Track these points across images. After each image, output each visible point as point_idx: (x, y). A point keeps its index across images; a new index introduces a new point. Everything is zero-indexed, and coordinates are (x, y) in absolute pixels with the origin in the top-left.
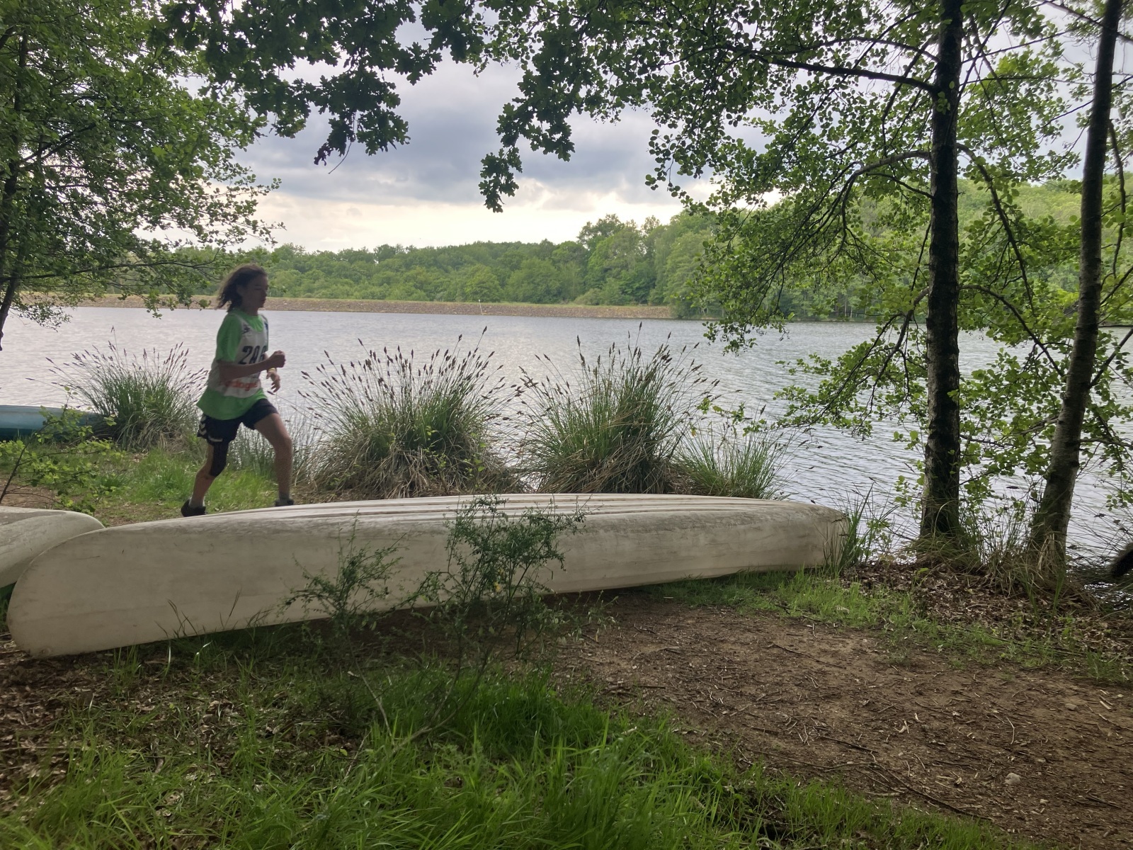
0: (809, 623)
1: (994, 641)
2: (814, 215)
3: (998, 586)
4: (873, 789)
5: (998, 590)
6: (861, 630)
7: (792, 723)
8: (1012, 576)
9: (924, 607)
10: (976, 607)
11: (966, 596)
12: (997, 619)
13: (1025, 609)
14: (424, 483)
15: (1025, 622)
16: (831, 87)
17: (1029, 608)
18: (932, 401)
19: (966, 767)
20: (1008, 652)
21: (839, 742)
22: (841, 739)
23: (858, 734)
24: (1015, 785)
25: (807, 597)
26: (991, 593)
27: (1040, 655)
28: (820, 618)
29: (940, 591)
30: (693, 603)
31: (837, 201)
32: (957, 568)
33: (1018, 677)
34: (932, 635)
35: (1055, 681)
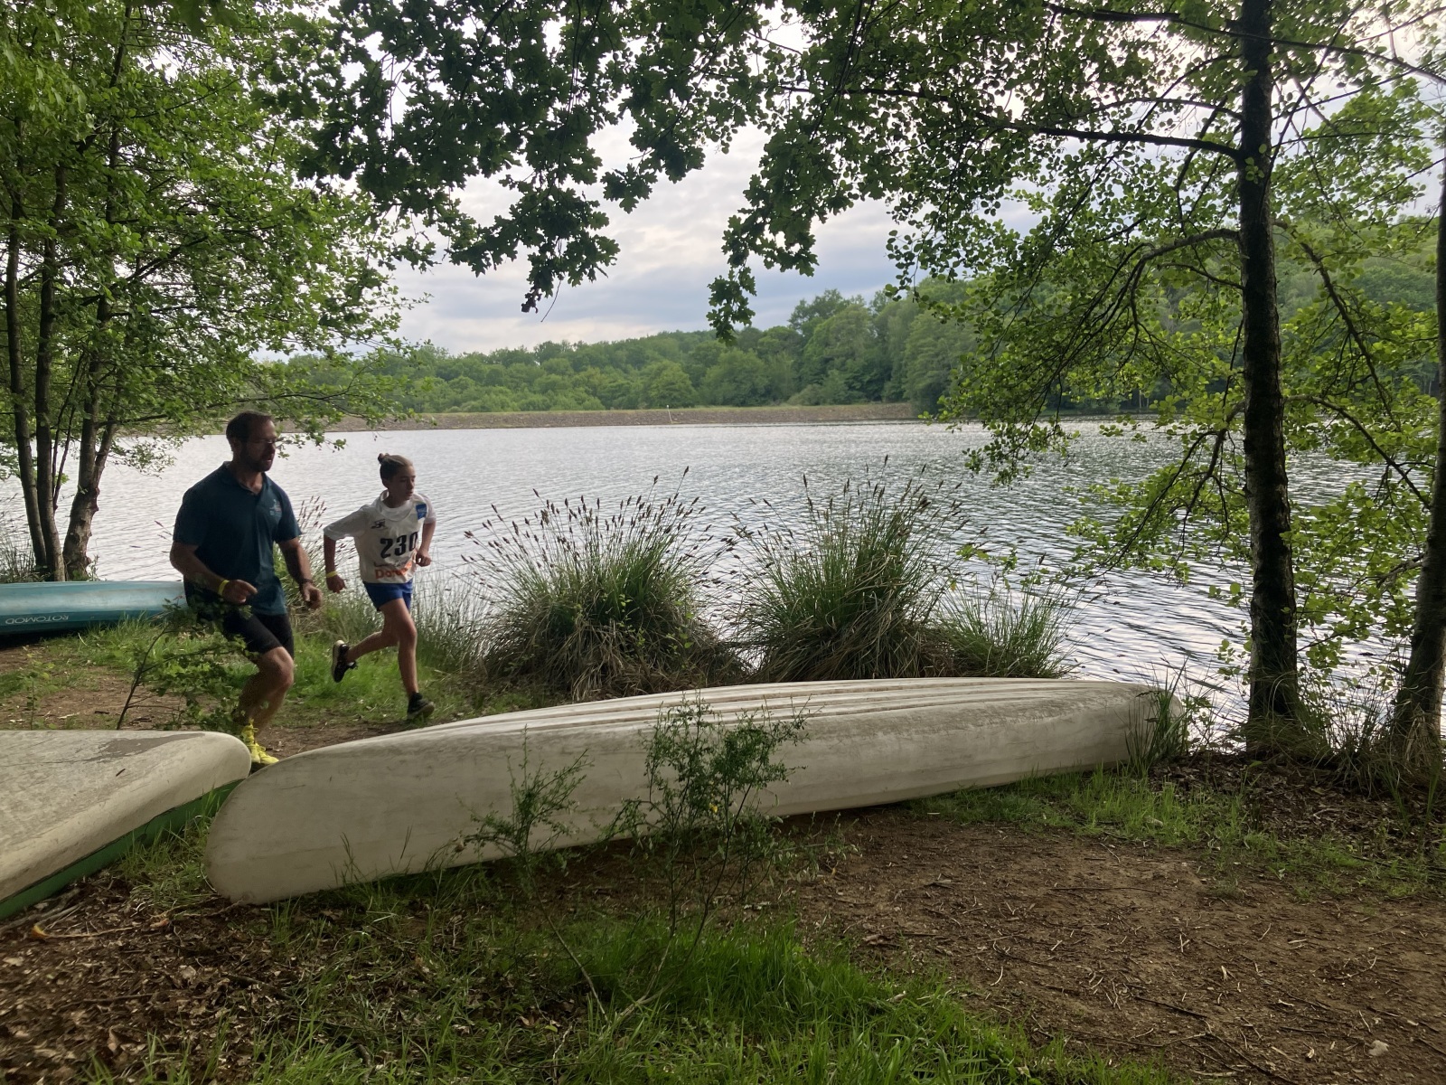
0: (1112, 842)
1: (1352, 862)
2: (1097, 309)
3: (1355, 783)
4: (1202, 1068)
5: (1353, 789)
6: (1178, 850)
7: (1097, 979)
8: (1373, 770)
9: (1258, 814)
10: (1326, 813)
11: (1314, 800)
12: (1355, 829)
13: (1391, 814)
14: (618, 666)
15: (1392, 832)
16: (1110, 154)
17: (1395, 813)
18: (1256, 545)
19: (1319, 1035)
20: (1370, 877)
21: (1157, 1005)
22: (1160, 1000)
23: (1182, 994)
24: (1383, 1056)
25: (1110, 805)
26: (1345, 793)
27: (1409, 878)
28: (1126, 834)
29: (1280, 792)
30: (964, 820)
31: (1123, 291)
32: (1300, 760)
33: (1384, 910)
34: (1270, 855)
35: (1430, 914)
